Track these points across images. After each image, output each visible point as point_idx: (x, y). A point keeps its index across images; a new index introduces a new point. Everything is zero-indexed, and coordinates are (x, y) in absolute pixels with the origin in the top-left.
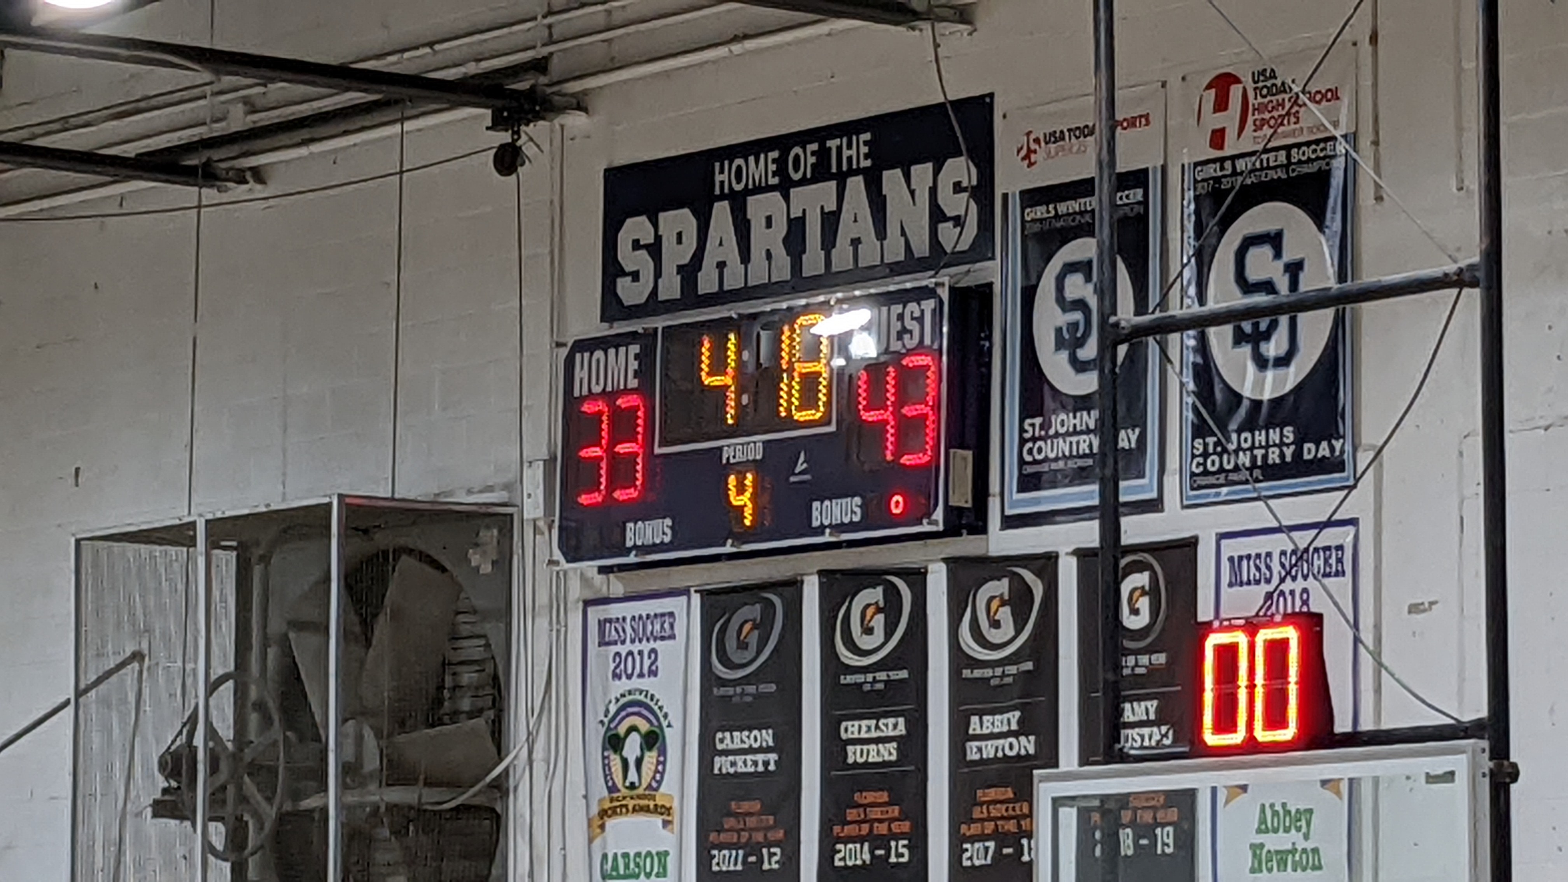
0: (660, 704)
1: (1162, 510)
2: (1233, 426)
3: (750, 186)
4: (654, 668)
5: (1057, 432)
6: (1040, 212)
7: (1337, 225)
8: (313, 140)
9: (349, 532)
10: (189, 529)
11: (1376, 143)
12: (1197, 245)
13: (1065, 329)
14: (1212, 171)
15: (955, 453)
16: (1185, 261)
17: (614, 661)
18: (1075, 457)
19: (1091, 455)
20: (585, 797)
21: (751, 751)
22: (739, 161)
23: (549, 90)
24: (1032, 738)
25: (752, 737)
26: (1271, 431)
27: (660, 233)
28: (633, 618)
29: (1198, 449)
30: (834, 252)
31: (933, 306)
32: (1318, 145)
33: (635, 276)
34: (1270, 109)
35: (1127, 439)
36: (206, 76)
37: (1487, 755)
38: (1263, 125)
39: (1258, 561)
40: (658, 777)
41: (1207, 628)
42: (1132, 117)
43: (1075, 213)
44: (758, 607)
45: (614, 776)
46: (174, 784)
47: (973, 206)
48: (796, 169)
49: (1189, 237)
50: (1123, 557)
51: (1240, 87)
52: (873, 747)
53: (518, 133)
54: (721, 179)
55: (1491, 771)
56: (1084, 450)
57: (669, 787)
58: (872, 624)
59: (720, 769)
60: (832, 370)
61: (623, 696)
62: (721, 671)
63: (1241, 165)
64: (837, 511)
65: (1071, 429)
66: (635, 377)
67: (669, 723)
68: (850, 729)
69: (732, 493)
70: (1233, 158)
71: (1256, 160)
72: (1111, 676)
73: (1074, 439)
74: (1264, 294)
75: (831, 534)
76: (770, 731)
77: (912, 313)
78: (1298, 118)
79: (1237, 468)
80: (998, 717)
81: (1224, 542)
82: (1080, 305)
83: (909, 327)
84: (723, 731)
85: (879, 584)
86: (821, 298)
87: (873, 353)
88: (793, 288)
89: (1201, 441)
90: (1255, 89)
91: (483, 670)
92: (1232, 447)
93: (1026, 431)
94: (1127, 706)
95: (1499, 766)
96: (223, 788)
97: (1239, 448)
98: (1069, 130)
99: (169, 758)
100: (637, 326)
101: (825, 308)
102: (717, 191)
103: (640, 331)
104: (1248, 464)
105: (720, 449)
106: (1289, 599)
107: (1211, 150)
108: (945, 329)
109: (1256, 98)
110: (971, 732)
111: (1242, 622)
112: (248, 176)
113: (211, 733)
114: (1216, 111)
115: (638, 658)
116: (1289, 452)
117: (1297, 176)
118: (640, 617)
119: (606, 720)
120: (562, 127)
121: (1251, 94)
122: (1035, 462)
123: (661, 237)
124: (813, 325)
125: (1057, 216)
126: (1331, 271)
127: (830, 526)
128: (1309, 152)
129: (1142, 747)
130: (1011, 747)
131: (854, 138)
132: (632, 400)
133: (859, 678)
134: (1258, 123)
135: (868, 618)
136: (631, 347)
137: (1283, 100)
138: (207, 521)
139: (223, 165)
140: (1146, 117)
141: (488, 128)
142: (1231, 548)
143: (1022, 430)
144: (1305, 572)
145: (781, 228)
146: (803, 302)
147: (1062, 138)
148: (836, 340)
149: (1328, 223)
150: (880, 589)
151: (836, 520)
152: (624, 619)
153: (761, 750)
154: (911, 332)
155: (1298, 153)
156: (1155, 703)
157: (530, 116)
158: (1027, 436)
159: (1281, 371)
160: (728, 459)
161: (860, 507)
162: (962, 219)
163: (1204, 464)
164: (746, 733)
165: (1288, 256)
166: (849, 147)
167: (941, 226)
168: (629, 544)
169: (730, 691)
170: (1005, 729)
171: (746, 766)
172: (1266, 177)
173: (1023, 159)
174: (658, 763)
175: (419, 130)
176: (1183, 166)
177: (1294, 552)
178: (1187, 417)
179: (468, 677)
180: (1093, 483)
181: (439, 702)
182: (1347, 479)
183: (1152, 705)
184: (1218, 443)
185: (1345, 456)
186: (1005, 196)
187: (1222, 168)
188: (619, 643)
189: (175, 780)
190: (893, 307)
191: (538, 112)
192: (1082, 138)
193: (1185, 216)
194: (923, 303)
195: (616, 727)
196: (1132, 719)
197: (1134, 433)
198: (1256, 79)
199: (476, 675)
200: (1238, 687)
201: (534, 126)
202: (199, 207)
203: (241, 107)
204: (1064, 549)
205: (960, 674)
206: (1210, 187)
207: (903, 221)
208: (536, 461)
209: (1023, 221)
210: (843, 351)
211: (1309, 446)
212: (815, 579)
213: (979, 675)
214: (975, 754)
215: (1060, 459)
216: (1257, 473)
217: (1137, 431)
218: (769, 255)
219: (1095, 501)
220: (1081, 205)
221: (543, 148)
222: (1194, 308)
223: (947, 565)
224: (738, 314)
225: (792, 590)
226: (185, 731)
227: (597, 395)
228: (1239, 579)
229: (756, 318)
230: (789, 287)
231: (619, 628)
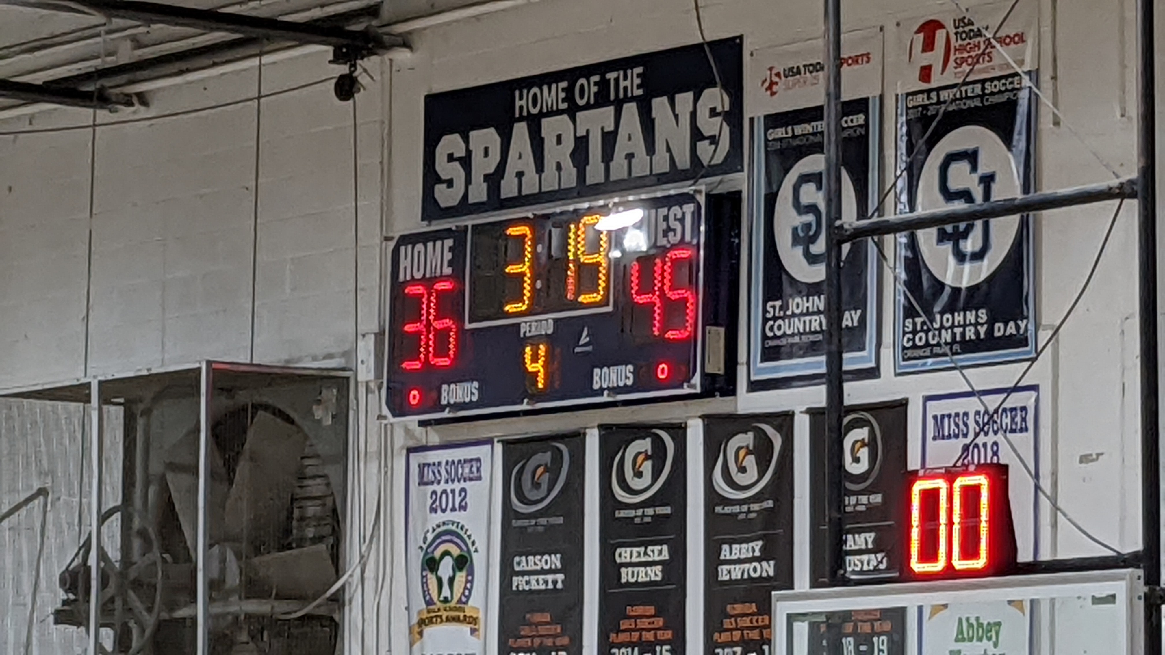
0: (468, 533)
1: (879, 376)
2: (937, 309)
3: (545, 110)
4: (463, 504)
5: (793, 312)
6: (780, 133)
7: (1022, 145)
8: (188, 71)
9: (215, 391)
10: (84, 389)
11: (1054, 78)
12: (908, 160)
14: (921, 100)
15: (710, 330)
16: (898, 173)
17: (431, 498)
18: (807, 333)
19: (822, 331)
20: (407, 608)
21: (543, 572)
22: (535, 90)
23: (380, 31)
24: (772, 563)
25: (543, 560)
26: (968, 313)
27: (471, 147)
28: (447, 463)
29: (908, 327)
30: (612, 164)
31: (692, 209)
32: (1006, 80)
33: (450, 183)
34: (968, 49)
35: (851, 318)
36: (100, 19)
37: (1142, 581)
38: (962, 63)
39: (957, 419)
41: (914, 476)
42: (856, 56)
43: (809, 134)
44: (549, 454)
45: (431, 592)
46: (72, 597)
47: (726, 129)
48: (582, 97)
49: (902, 154)
50: (845, 416)
52: (642, 569)
53: (354, 66)
54: (521, 104)
55: (1145, 594)
56: (815, 327)
57: (476, 601)
58: (641, 469)
59: (517, 587)
60: (609, 259)
63: (944, 95)
64: (613, 376)
65: (805, 311)
66: (449, 266)
68: (623, 554)
69: (528, 361)
70: (938, 89)
71: (957, 92)
72: (836, 515)
73: (807, 318)
75: (609, 395)
76: (559, 556)
77: (675, 215)
78: (991, 58)
79: (938, 345)
80: (744, 546)
81: (929, 404)
82: (812, 209)
83: (672, 227)
84: (521, 556)
86: (601, 203)
87: (644, 248)
88: (579, 193)
89: (910, 320)
90: (956, 34)
91: (324, 504)
92: (937, 325)
93: (769, 312)
94: (850, 537)
95: (1152, 591)
96: (112, 600)
97: (942, 327)
98: (805, 66)
99: (67, 575)
100: (451, 224)
101: (604, 211)
102: (517, 115)
103: (454, 228)
104: (949, 340)
105: (518, 325)
106: (982, 450)
107: (920, 83)
108: (702, 228)
109: (957, 40)
110: (722, 557)
111: (943, 471)
113: (102, 555)
114: (924, 50)
115: (450, 496)
116: (982, 330)
117: (989, 105)
118: (453, 462)
120: (391, 60)
121: (953, 38)
122: (775, 337)
123: (471, 151)
124: (595, 224)
125: (794, 137)
126: (1018, 183)
127: (608, 388)
128: (999, 85)
129: (862, 572)
130: (755, 569)
131: (629, 72)
132: (448, 284)
133: (631, 513)
134: (958, 61)
136: (446, 241)
137: (979, 43)
138: (100, 382)
139: (113, 91)
140: (867, 55)
141: (330, 62)
142: (936, 408)
143: (765, 311)
144: (995, 428)
145: (569, 144)
146: (586, 205)
147: (799, 72)
148: (613, 236)
149: (1015, 143)
150: (648, 440)
151: (613, 383)
152: (440, 463)
153: (550, 571)
154: (674, 230)
155: (991, 86)
156: (873, 535)
157: (364, 52)
158: (769, 316)
159: (977, 264)
160: (525, 332)
161: (632, 373)
162: (717, 138)
163: (914, 340)
164: (539, 557)
165: (983, 169)
166: (625, 78)
167: (700, 144)
168: (444, 402)
169: (525, 523)
170: (750, 555)
171: (538, 584)
172: (965, 104)
173: (767, 89)
174: (467, 581)
175: (274, 63)
176: (897, 96)
177: (986, 412)
178: (899, 301)
179: (312, 510)
180: (822, 354)
181: (288, 532)
182: (1029, 352)
183: (871, 536)
184: (923, 323)
185: (1029, 332)
186: (752, 120)
188: (435, 484)
189: (72, 593)
190: (660, 210)
191: (371, 49)
192: (814, 74)
193: (899, 137)
194: (684, 206)
195: (433, 552)
196: (854, 547)
197: (856, 313)
198: (957, 24)
199: (319, 508)
200: (939, 525)
201: (369, 60)
202: (95, 125)
203: (128, 44)
204: (799, 409)
205: (714, 509)
206: (919, 113)
207: (669, 140)
208: (368, 333)
209: (766, 140)
210: (619, 244)
211: (999, 325)
212: (596, 432)
213: (729, 512)
214: (726, 575)
215: (796, 335)
216: (956, 347)
217: (859, 312)
218: (559, 167)
219: (823, 370)
220: (813, 127)
221: (375, 78)
222: (906, 213)
223: (704, 421)
224: (533, 214)
225: (577, 440)
226: (81, 552)
227: (418, 280)
228: (941, 434)
229: (548, 217)
230: (575, 193)
231: (436, 471)
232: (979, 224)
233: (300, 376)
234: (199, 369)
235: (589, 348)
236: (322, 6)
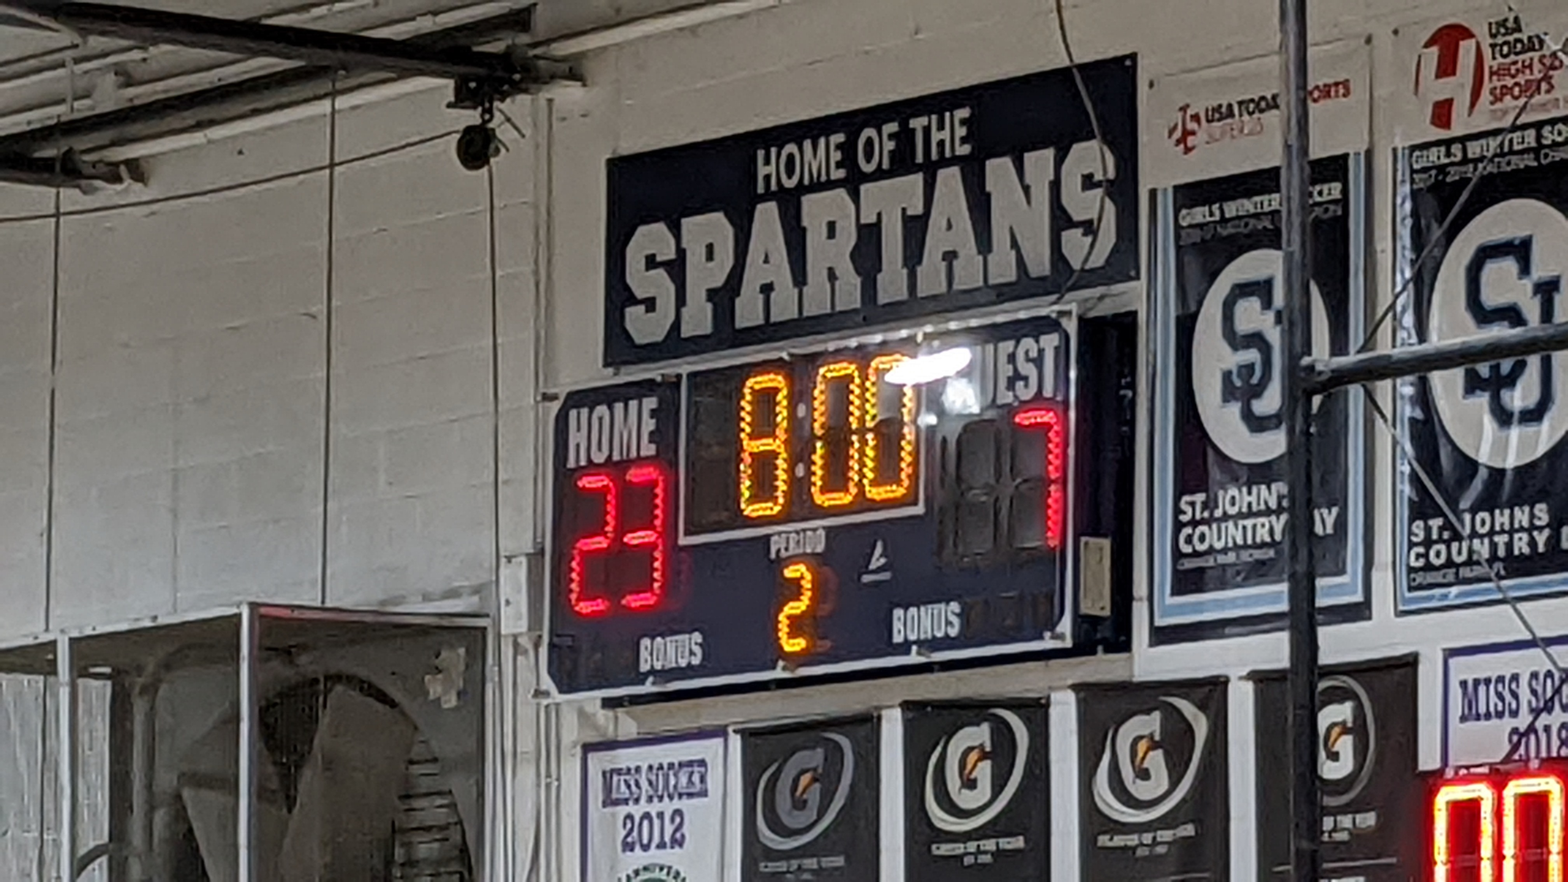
1: (1369, 618)
2: (1465, 504)
3: (806, 181)
4: (678, 835)
5: (1225, 513)
6: (1199, 214)
8: (212, 123)
9: (266, 654)
10: (47, 652)
12: (1415, 258)
14: (1436, 156)
15: (1086, 544)
17: (624, 826)
18: (1250, 547)
19: (1273, 544)
22: (791, 148)
23: (532, 53)
26: (1516, 509)
27: (684, 245)
28: (650, 767)
29: (1416, 535)
30: (919, 269)
31: (1056, 343)
33: (650, 304)
34: (1513, 72)
35: (1324, 520)
36: (64, 36)
38: (1503, 95)
39: (1500, 688)
41: (1434, 780)
42: (1325, 85)
43: (1249, 216)
44: (820, 751)
47: (1110, 208)
48: (869, 158)
49: (1404, 248)
50: (1319, 681)
51: (1472, 43)
53: (490, 111)
54: (766, 172)
56: (1262, 536)
60: (918, 428)
62: (772, 840)
63: (1474, 149)
64: (926, 623)
65: (1245, 510)
66: (651, 441)
70: (1463, 140)
71: (1501, 142)
72: (1305, 845)
73: (1249, 523)
74: (1506, 323)
77: (1027, 353)
78: (1551, 87)
79: (1470, 562)
81: (1453, 662)
82: (1257, 340)
83: (1023, 372)
86: (904, 333)
87: (976, 409)
88: (864, 319)
89: (1420, 523)
90: (1493, 46)
91: (447, 840)
92: (1467, 531)
93: (1184, 513)
97: (1474, 534)
98: (1240, 103)
100: (654, 371)
101: (909, 346)
102: (761, 189)
103: (659, 379)
104: (1486, 555)
106: (1543, 737)
107: (1433, 128)
108: (1073, 374)
109: (1494, 58)
111: (1485, 770)
112: (124, 171)
114: (1438, 76)
115: (656, 822)
116: (1541, 538)
117: (1550, 163)
118: (661, 767)
120: (550, 101)
121: (1487, 52)
122: (1196, 554)
123: (684, 251)
124: (888, 370)
125: (1224, 220)
127: (918, 642)
131: (947, 114)
132: (650, 472)
133: (958, 848)
134: (1498, 91)
135: (969, 766)
136: (645, 401)
137: (1532, 59)
138: (72, 640)
139: (87, 157)
140: (1346, 84)
141: (449, 106)
142: (1465, 669)
143: (1178, 511)
145: (848, 237)
146: (878, 338)
147: (1231, 114)
148: (924, 389)
150: (985, 728)
151: (926, 632)
152: (638, 770)
154: (1026, 379)
157: (506, 87)
158: (1184, 518)
159: (1530, 429)
160: (778, 551)
161: (958, 615)
162: (1095, 225)
163: (1426, 555)
165: (1539, 272)
166: (941, 127)
167: (1065, 235)
168: (644, 667)
169: (782, 866)
172: (1508, 163)
173: (1178, 142)
175: (354, 108)
176: (1395, 150)
177: (1549, 674)
178: (1402, 492)
179: (426, 848)
180: (1279, 581)
184: (1447, 525)
186: (1153, 193)
188: (631, 803)
190: (1001, 345)
191: (517, 82)
192: (1256, 115)
193: (1398, 219)
194: (1042, 338)
197: (1330, 513)
198: (1494, 31)
199: (436, 845)
200: (1480, 859)
201: (513, 102)
202: (57, 215)
203: (111, 78)
204: (1236, 672)
205: (1096, 841)
206: (1433, 180)
207: (1015, 228)
208: (515, 556)
209: (1178, 227)
210: (934, 403)
212: (897, 713)
213: (1122, 844)
215: (1230, 549)
216: (1498, 566)
217: (1335, 510)
218: (832, 276)
219: (1284, 607)
220: (1256, 204)
221: (524, 131)
222: (1411, 345)
223: (1077, 694)
224: (791, 355)
225: (867, 728)
227: (599, 465)
228: (1474, 711)
229: (814, 360)
230: (859, 319)
231: (632, 783)
232: (1534, 362)
235: (886, 576)
236: (435, 13)
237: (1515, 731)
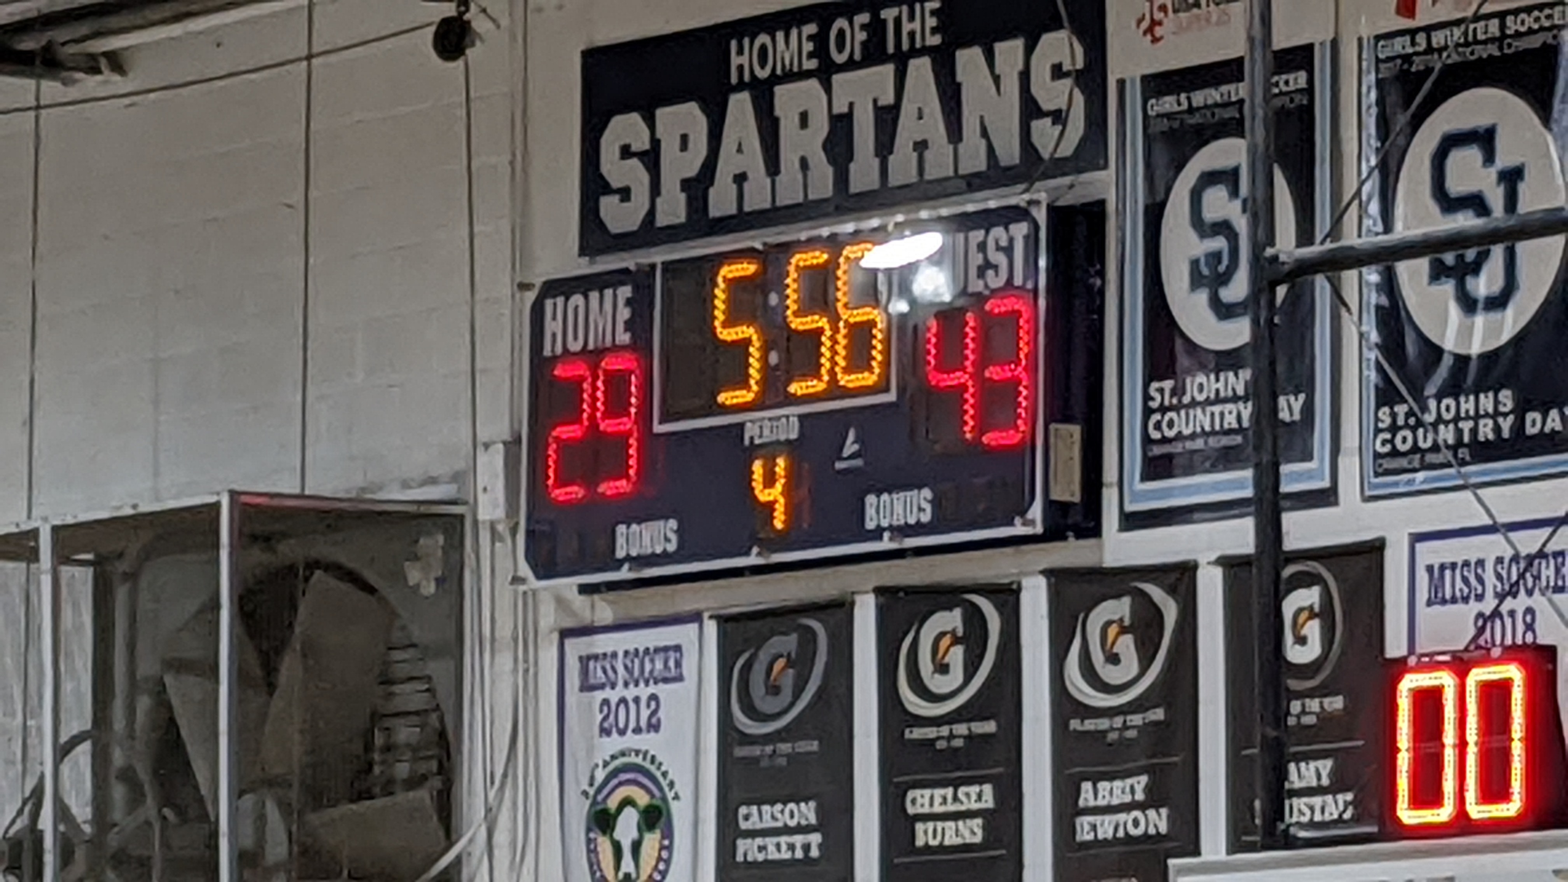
0: (663, 768)
1: (1336, 503)
2: (1431, 390)
3: (779, 71)
4: (654, 720)
5: (1193, 398)
6: (1168, 103)
8: (188, 15)
9: (246, 541)
10: (29, 540)
12: (1380, 150)
13: (1203, 261)
14: (1400, 46)
15: (1056, 430)
16: (1364, 175)
17: (601, 711)
18: (1218, 433)
19: (1240, 430)
21: (786, 831)
22: (764, 38)
24: (1164, 811)
25: (787, 812)
26: (1482, 396)
27: (659, 135)
28: (626, 653)
29: (1383, 421)
30: (891, 158)
31: (1025, 231)
32: (1541, 11)
33: (625, 194)
35: (1288, 408)
39: (1466, 573)
40: (661, 866)
41: (1399, 667)
43: (1216, 105)
44: (794, 637)
45: (603, 865)
46: (13, 880)
47: (1079, 98)
48: (840, 49)
49: (1369, 136)
50: (1283, 568)
52: (950, 824)
53: (466, 3)
54: (739, 63)
56: (1230, 422)
58: (946, 660)
59: (745, 855)
60: (889, 315)
61: (613, 757)
63: (1438, 38)
64: (899, 508)
65: (1212, 397)
66: (626, 330)
67: (676, 794)
68: (919, 801)
69: (758, 484)
70: (1429, 29)
71: (1459, 32)
72: (1270, 732)
73: (1217, 409)
74: (1470, 213)
75: (891, 539)
76: (812, 804)
77: (997, 241)
79: (1436, 447)
80: (1118, 784)
81: (1419, 546)
82: (1224, 228)
83: (993, 261)
84: (749, 803)
85: (957, 606)
86: (875, 222)
87: (947, 298)
88: (837, 208)
89: (1386, 409)
91: (426, 724)
92: (1430, 418)
93: (1153, 399)
97: (1439, 420)
99: (6, 846)
100: (629, 261)
101: (879, 236)
102: (734, 80)
103: (632, 267)
104: (1451, 441)
105: (741, 426)
106: (1508, 621)
108: (1042, 263)
110: (1081, 803)
111: (1447, 658)
112: (103, 63)
113: (62, 812)
115: (632, 707)
116: (1506, 424)
117: (1513, 53)
118: (636, 652)
119: (591, 792)
122: (1165, 440)
123: (659, 141)
124: (864, 258)
125: (1191, 110)
127: (891, 528)
128: (1529, 21)
129: (1312, 825)
130: (1136, 823)
131: (918, 6)
132: (625, 360)
133: (930, 732)
136: (620, 290)
138: (54, 529)
139: (70, 49)
142: (1431, 554)
143: (1147, 398)
144: (1530, 584)
145: (820, 126)
148: (896, 275)
149: (1555, 114)
151: (898, 519)
152: (614, 655)
153: (800, 830)
154: (996, 268)
155: (1515, 23)
156: (1329, 763)
158: (1154, 405)
160: (752, 438)
161: (931, 502)
162: (1064, 114)
163: (1392, 441)
164: (779, 807)
165: (1504, 159)
166: (912, 18)
167: (1035, 125)
168: (620, 554)
169: (756, 751)
170: (1128, 799)
171: (779, 851)
172: (1472, 53)
173: (1145, 33)
174: (662, 848)
175: (333, 1)
176: (1360, 40)
177: (1515, 558)
178: (1368, 379)
179: (404, 733)
180: (1243, 468)
181: (366, 769)
183: (1325, 766)
184: (1410, 414)
186: (1121, 83)
187: (1413, 43)
188: (607, 688)
189: (15, 876)
190: (972, 234)
193: (1364, 108)
194: (1012, 227)
196: (1299, 785)
197: (1296, 399)
199: (416, 730)
200: (1444, 746)
202: (38, 107)
204: (1204, 557)
205: (1066, 725)
206: (1398, 69)
207: (985, 118)
208: (494, 443)
209: (1146, 116)
210: (905, 290)
211: (1533, 416)
212: (871, 598)
213: (1092, 728)
214: (1088, 833)
215: (1198, 435)
216: (1463, 453)
217: (1302, 397)
218: (804, 164)
219: (1248, 492)
220: (1222, 95)
221: (500, 23)
222: (1377, 234)
223: (1048, 579)
224: (765, 244)
225: (840, 614)
226: (27, 810)
227: (575, 354)
228: (1440, 595)
229: (787, 248)
230: (831, 209)
231: (608, 667)
233: (380, 513)
234: (217, 506)
235: (858, 462)
237: (1480, 615)
